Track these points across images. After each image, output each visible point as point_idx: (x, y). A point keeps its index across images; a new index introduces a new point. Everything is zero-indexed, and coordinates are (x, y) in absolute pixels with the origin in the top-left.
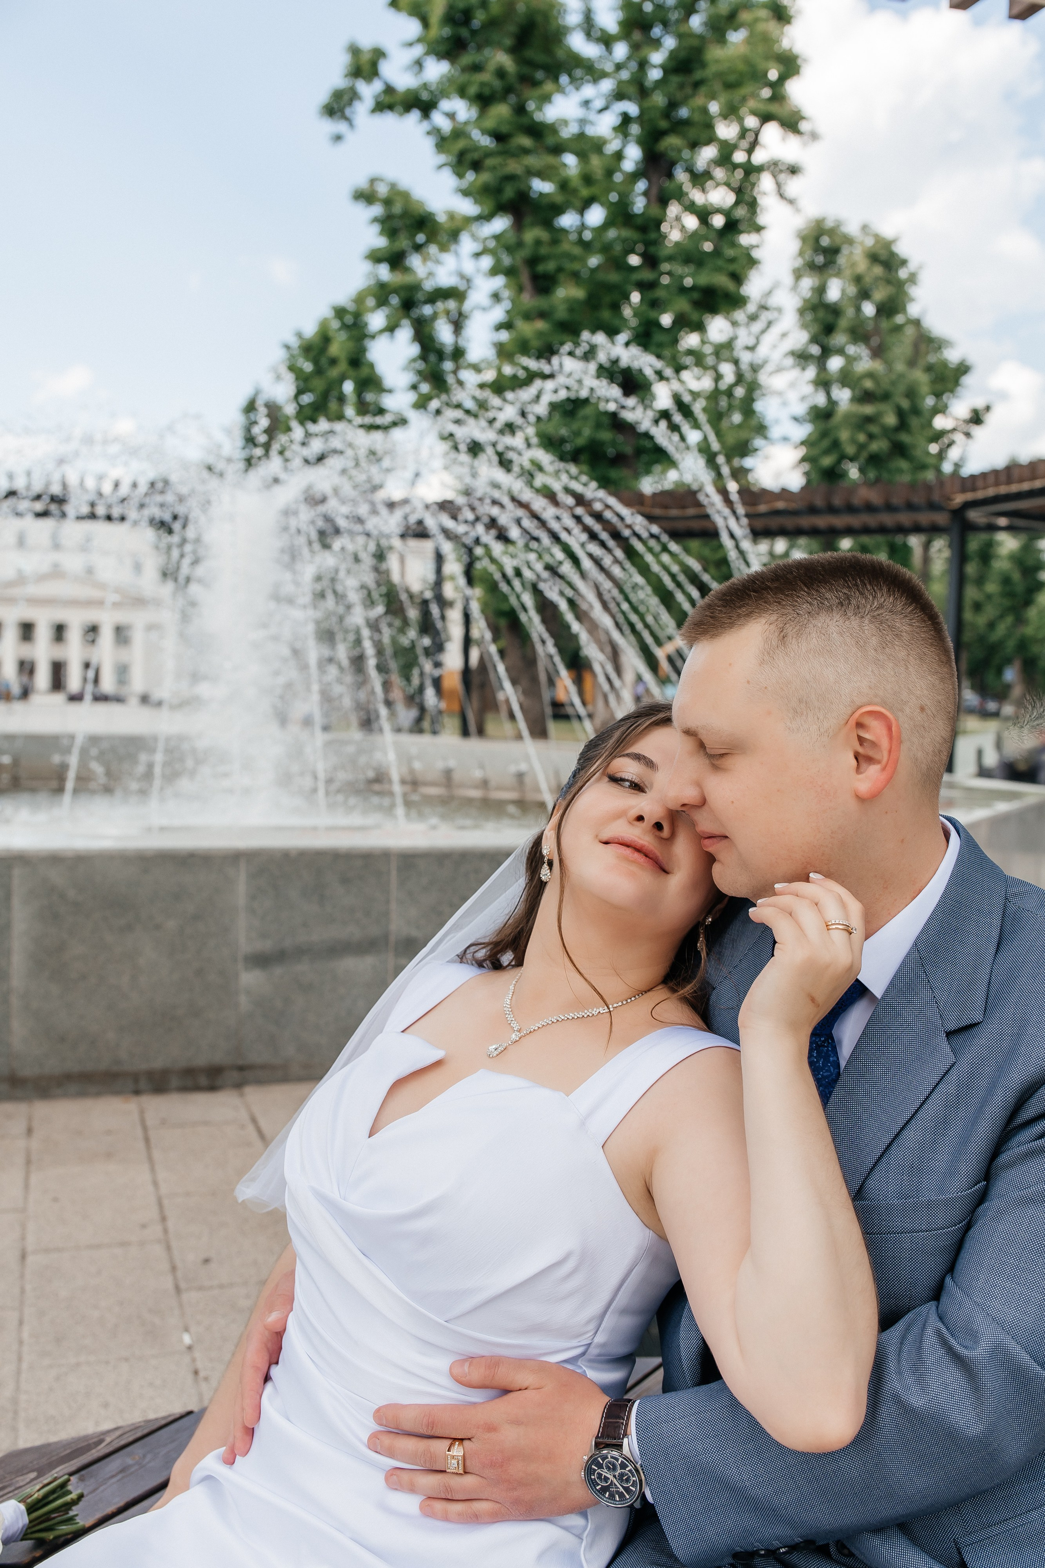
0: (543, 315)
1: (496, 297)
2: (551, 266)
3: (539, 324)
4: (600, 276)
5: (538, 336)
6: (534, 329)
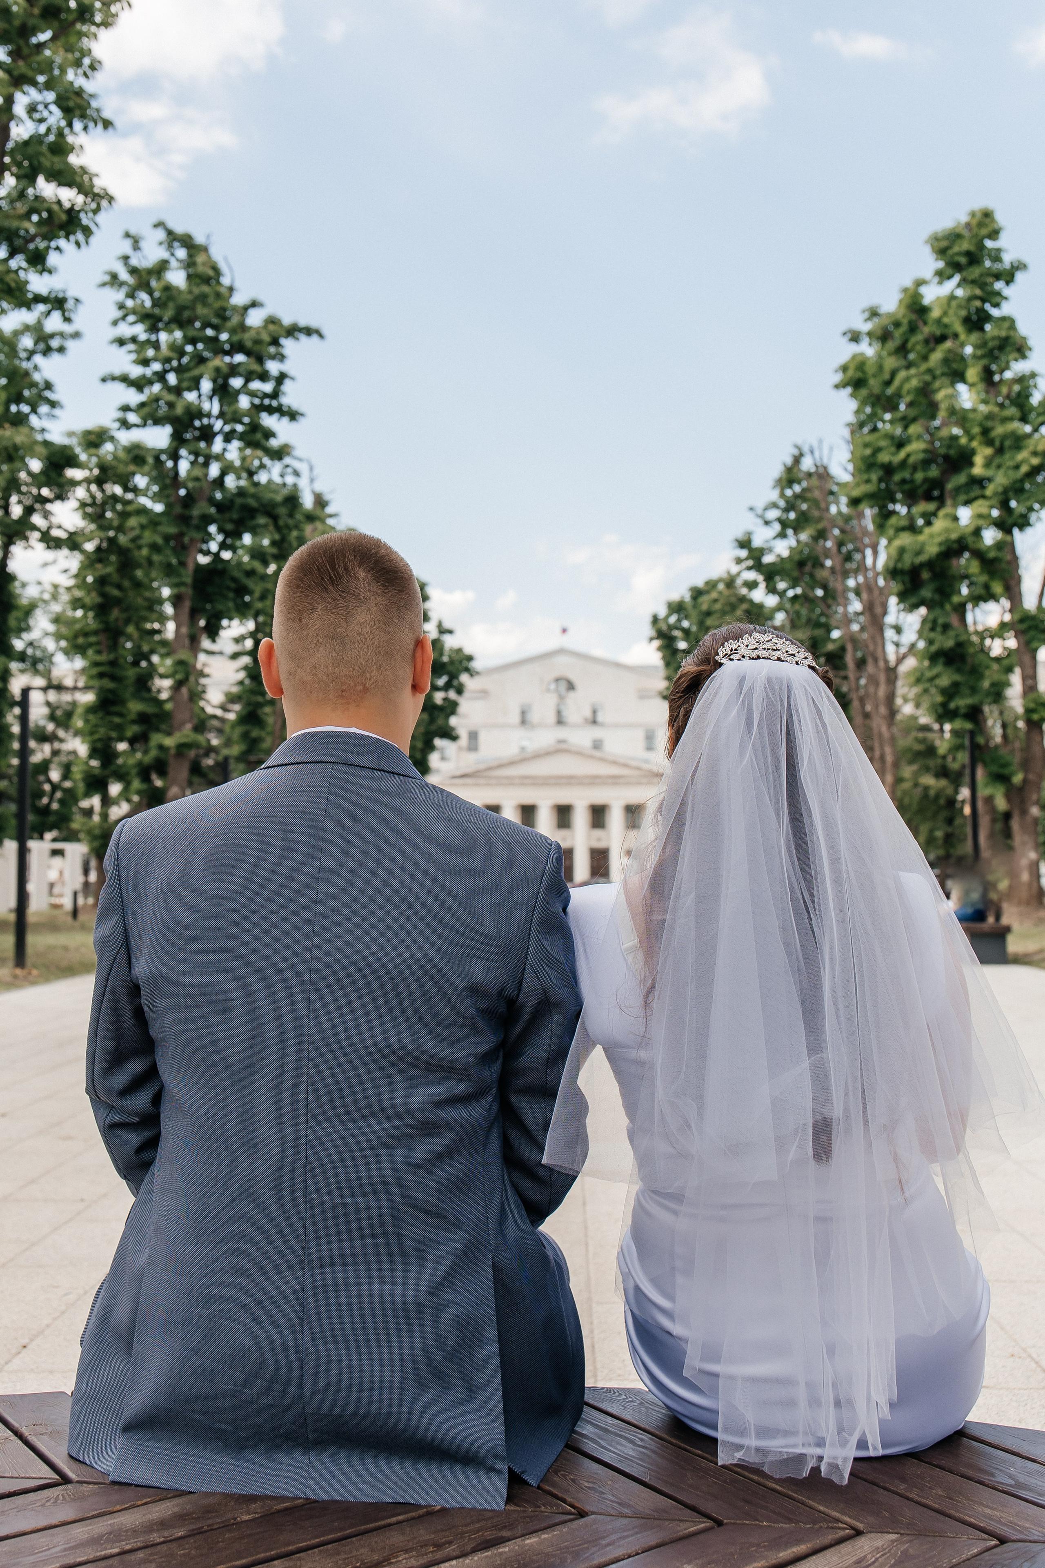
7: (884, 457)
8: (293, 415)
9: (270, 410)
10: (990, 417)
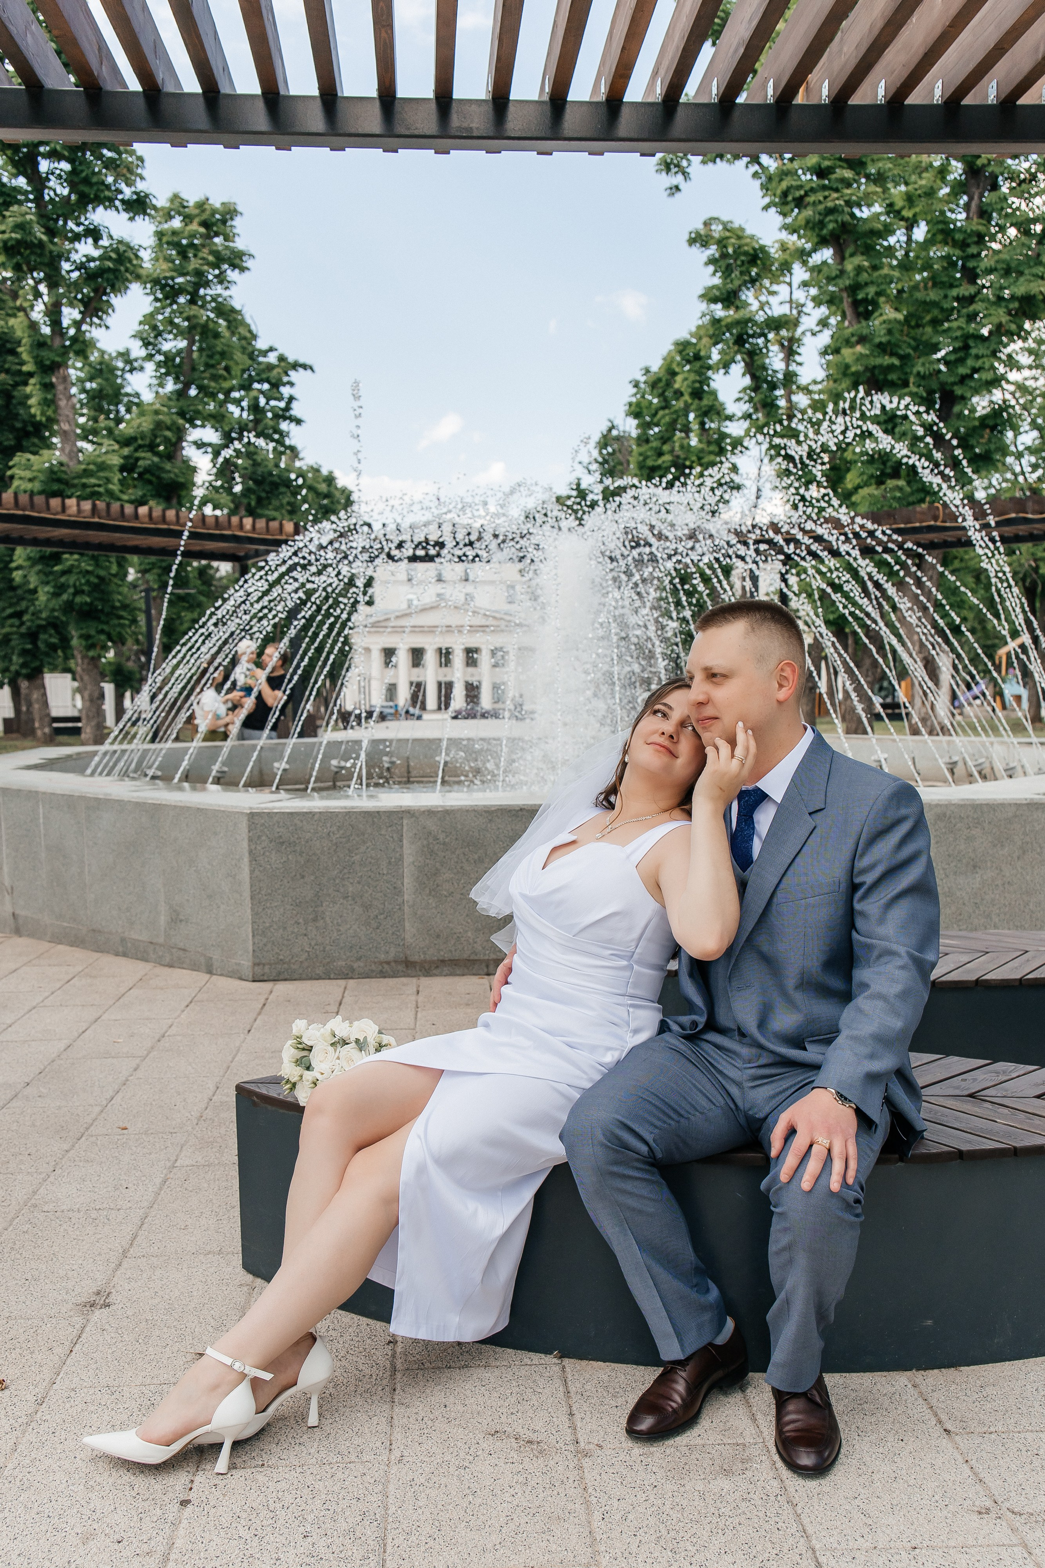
0: (862, 339)
1: (823, 323)
2: (871, 290)
3: (859, 349)
4: (919, 295)
5: (858, 360)
6: (854, 354)
7: (650, 463)
8: (299, 422)
9: (285, 418)
10: (702, 451)
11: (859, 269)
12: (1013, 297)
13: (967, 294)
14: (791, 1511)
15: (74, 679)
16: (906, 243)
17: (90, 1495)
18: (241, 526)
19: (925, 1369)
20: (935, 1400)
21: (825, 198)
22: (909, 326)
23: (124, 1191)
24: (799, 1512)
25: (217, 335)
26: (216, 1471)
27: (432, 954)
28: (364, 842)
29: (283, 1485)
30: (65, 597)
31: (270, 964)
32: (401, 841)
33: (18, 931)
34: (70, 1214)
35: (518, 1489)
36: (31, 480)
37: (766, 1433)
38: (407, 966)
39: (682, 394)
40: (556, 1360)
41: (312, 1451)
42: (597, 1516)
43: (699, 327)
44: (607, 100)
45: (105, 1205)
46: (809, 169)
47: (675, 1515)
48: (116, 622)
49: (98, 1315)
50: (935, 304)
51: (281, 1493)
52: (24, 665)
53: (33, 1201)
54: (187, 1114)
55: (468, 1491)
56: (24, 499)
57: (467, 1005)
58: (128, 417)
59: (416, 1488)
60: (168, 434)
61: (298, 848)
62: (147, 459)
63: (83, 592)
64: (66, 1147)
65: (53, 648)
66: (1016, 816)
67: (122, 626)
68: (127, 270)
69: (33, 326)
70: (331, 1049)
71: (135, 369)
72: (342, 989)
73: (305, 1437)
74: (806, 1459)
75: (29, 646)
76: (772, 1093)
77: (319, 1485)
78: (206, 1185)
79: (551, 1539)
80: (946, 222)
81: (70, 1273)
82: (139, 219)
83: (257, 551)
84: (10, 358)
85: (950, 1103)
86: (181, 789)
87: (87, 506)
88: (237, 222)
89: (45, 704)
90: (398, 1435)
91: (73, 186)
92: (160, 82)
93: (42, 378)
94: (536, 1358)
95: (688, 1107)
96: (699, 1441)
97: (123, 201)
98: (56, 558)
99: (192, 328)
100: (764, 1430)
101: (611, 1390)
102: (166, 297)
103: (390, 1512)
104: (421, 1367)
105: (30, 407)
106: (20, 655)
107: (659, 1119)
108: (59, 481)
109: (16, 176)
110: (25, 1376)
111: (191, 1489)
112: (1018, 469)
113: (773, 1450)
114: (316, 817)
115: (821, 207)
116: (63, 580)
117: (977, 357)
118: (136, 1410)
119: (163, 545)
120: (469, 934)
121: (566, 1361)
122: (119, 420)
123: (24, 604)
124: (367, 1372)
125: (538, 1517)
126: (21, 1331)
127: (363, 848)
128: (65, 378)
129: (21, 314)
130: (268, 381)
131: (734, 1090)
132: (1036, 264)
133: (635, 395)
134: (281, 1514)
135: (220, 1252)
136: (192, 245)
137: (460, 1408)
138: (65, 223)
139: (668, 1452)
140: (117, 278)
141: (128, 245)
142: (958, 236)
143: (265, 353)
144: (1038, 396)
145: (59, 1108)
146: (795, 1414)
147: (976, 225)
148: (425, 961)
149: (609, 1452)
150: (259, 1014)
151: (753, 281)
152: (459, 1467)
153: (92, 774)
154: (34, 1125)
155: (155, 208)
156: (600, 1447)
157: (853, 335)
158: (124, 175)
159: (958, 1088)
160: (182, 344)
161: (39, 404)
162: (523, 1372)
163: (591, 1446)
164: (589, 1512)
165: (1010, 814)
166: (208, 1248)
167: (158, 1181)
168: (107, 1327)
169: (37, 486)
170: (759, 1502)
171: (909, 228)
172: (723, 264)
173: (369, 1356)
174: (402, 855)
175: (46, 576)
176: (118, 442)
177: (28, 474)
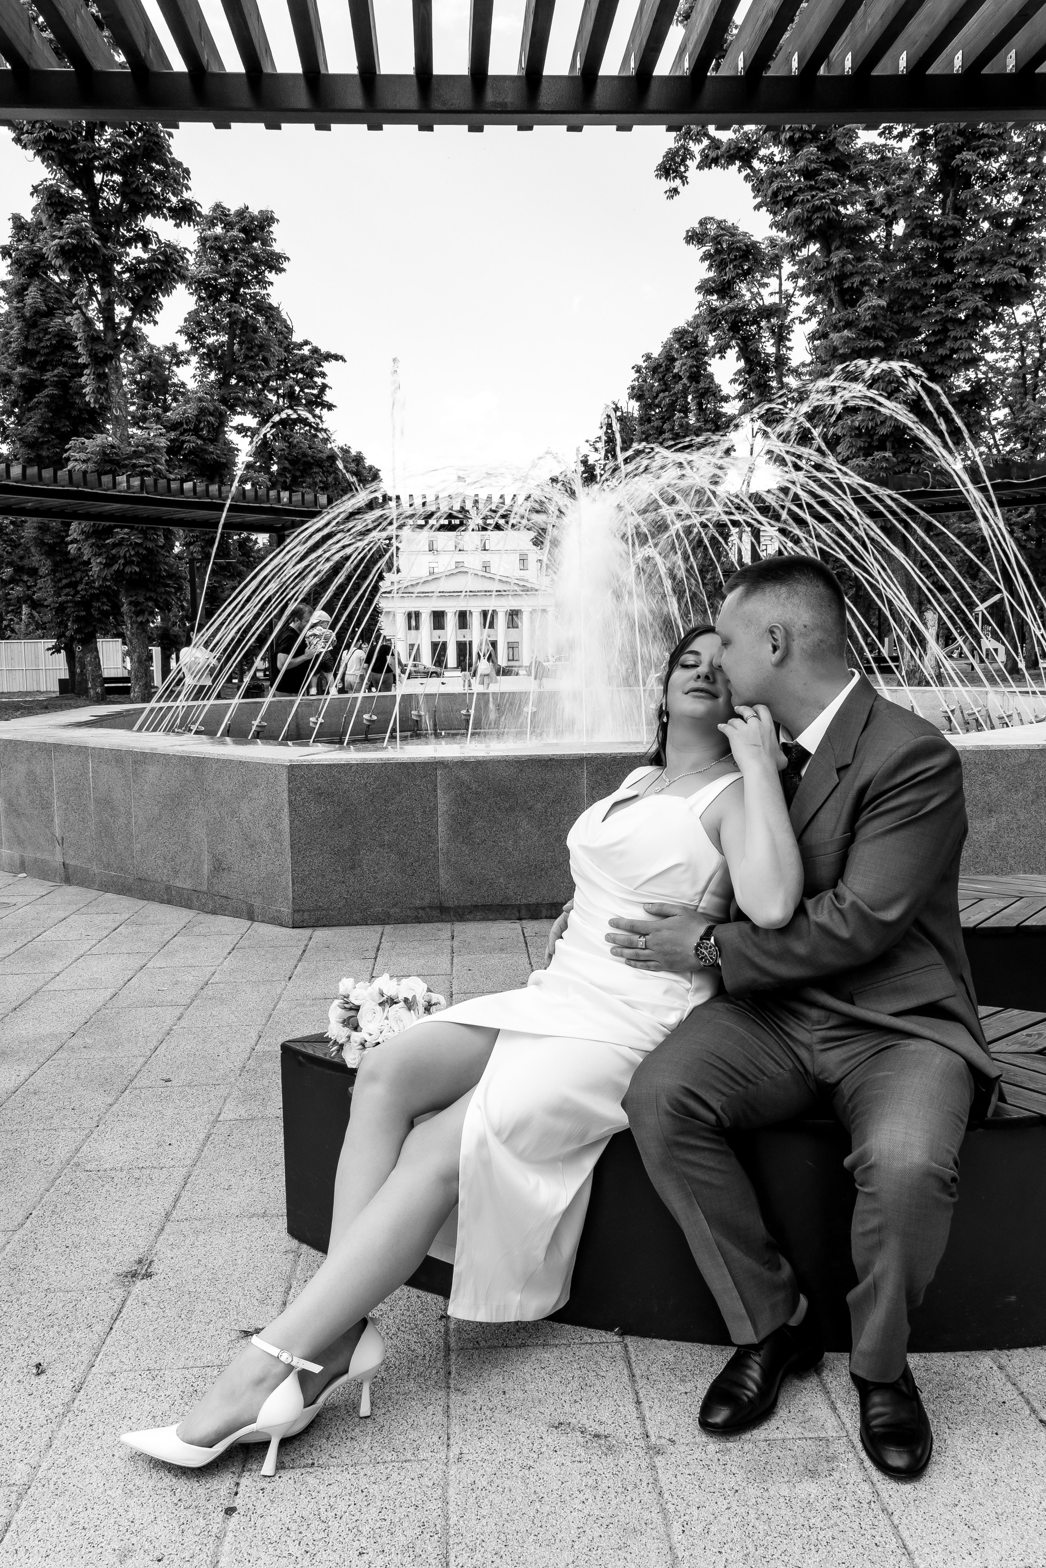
0: (849, 325)
2: (857, 280)
3: (846, 333)
4: (900, 284)
5: (845, 343)
6: (842, 337)
8: (330, 407)
9: (318, 404)
11: (844, 261)
12: (988, 284)
13: (945, 281)
14: (887, 1522)
15: (124, 643)
16: (886, 238)
17: (129, 1501)
18: (279, 499)
19: (1009, 1348)
20: (1025, 1385)
21: (813, 196)
22: (892, 312)
23: (167, 1148)
24: (896, 1522)
25: (255, 330)
26: (263, 1472)
27: (466, 900)
28: (400, 792)
29: (335, 1489)
30: (116, 567)
31: (308, 911)
32: (435, 790)
33: (68, 880)
34: (113, 1174)
35: (588, 1494)
36: (84, 461)
37: (848, 1426)
38: (441, 912)
39: (681, 378)
40: (616, 1338)
41: (365, 1447)
42: (676, 1527)
43: (696, 317)
44: (637, 74)
45: (148, 1164)
46: (796, 171)
47: (762, 1527)
48: (163, 590)
49: (140, 1286)
50: (916, 291)
51: (333, 1500)
52: (77, 631)
53: (76, 1160)
54: (231, 1065)
55: (534, 1497)
56: (77, 477)
57: (502, 950)
58: (174, 405)
59: (478, 1492)
60: (211, 419)
61: (336, 799)
62: (191, 442)
63: (132, 562)
64: (110, 1100)
65: (106, 614)
66: (1029, 762)
67: (169, 593)
68: (173, 271)
69: (88, 322)
70: (379, 1008)
71: (181, 362)
72: (379, 935)
73: (357, 1430)
74: (897, 1460)
75: (83, 613)
76: (844, 1056)
77: (374, 1489)
78: (249, 1141)
79: (629, 1557)
80: (924, 217)
81: (112, 1239)
82: (185, 226)
83: (293, 521)
84: (67, 353)
85: (1019, 1060)
86: (224, 743)
87: (136, 482)
88: (274, 228)
89: (98, 666)
90: (455, 1429)
91: (125, 197)
92: (205, 63)
93: (96, 369)
94: (597, 1335)
95: (756, 1072)
96: (778, 1435)
97: (170, 209)
98: (108, 532)
99: (232, 323)
100: (846, 1421)
101: (678, 1373)
102: (209, 297)
103: (452, 1522)
104: (477, 1346)
105: (85, 395)
106: (74, 622)
107: (726, 1085)
108: (112, 462)
109: (72, 188)
110: (62, 1358)
111: (236, 1494)
112: (992, 442)
113: (859, 1446)
114: (353, 769)
115: (809, 205)
116: (113, 552)
117: (956, 339)
118: (178, 1398)
119: (206, 518)
120: (501, 880)
121: (629, 1339)
122: (166, 408)
123: (78, 575)
124: (420, 1351)
125: (612, 1529)
126: (60, 1305)
127: (398, 798)
128: (117, 369)
129: (77, 311)
130: (302, 372)
131: (803, 1054)
132: (1008, 254)
133: (638, 379)
134: (334, 1524)
135: (264, 1215)
136: (233, 249)
137: (520, 1394)
138: (118, 230)
139: (746, 1448)
140: (164, 278)
141: (174, 248)
142: (936, 230)
143: (300, 346)
144: (1009, 375)
145: (104, 1059)
146: (880, 1405)
147: (952, 220)
148: (459, 907)
149: (683, 1448)
150: (300, 960)
151: (746, 273)
152: (523, 1467)
153: (140, 729)
154: (78, 1078)
155: (199, 214)
156: (673, 1442)
157: (840, 321)
158: (171, 186)
159: (1024, 1044)
160: (225, 338)
161: (93, 392)
162: (584, 1351)
163: (663, 1441)
164: (667, 1525)
165: (1023, 760)
166: (252, 1210)
167: (202, 1136)
168: (148, 1300)
169: (90, 466)
170: (851, 1511)
171: (889, 224)
172: (718, 258)
173: (421, 1333)
174: (436, 806)
175: (99, 549)
176: (165, 427)
177: (83, 456)
